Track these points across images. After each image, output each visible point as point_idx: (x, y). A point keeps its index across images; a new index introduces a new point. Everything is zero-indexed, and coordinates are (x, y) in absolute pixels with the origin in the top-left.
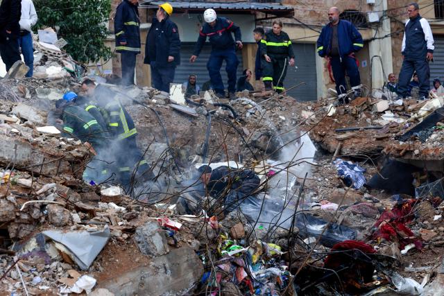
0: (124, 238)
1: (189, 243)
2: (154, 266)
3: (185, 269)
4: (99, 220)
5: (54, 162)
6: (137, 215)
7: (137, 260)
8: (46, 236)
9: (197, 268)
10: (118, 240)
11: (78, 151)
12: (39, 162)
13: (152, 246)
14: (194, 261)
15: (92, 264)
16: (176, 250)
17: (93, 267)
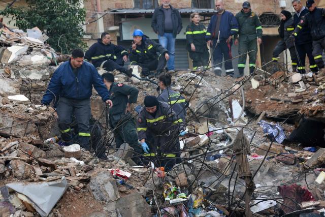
0: (80, 187)
1: (138, 190)
2: (107, 211)
3: (135, 213)
4: (59, 173)
5: (22, 124)
6: (93, 167)
7: (92, 206)
8: (9, 188)
9: (145, 211)
10: (75, 189)
11: (43, 115)
12: (9, 125)
13: (105, 194)
14: (142, 205)
15: (52, 211)
16: (126, 196)
17: (52, 214)
